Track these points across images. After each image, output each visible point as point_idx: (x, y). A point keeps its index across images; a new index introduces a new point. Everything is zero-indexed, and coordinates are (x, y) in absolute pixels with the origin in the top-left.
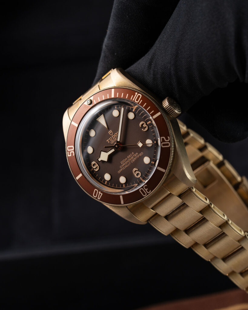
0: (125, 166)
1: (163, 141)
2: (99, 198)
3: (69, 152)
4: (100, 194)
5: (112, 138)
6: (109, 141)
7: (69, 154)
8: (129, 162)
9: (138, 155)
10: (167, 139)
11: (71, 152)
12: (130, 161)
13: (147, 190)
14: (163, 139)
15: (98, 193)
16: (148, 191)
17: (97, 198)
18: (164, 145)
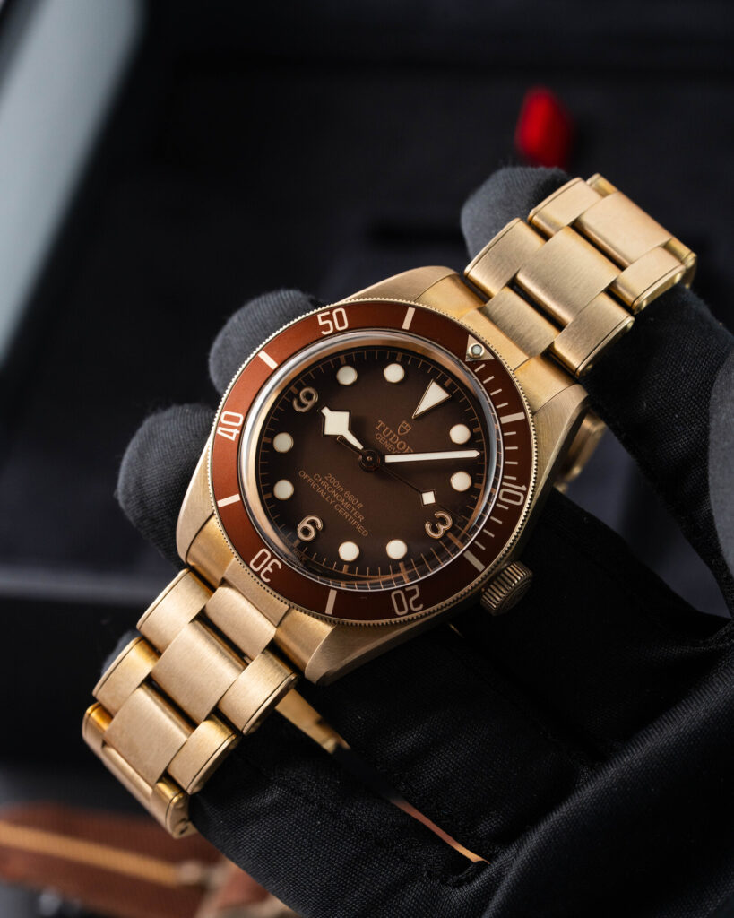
0: (323, 488)
1: (409, 594)
2: (222, 431)
3: (330, 317)
4: (231, 434)
5: (391, 435)
6: (382, 428)
7: (323, 318)
8: (334, 499)
9: (358, 520)
10: (416, 603)
11: (329, 322)
12: (337, 502)
13: (268, 571)
14: (413, 592)
15: (233, 427)
16: (267, 574)
17: (219, 424)
18: (398, 597)
